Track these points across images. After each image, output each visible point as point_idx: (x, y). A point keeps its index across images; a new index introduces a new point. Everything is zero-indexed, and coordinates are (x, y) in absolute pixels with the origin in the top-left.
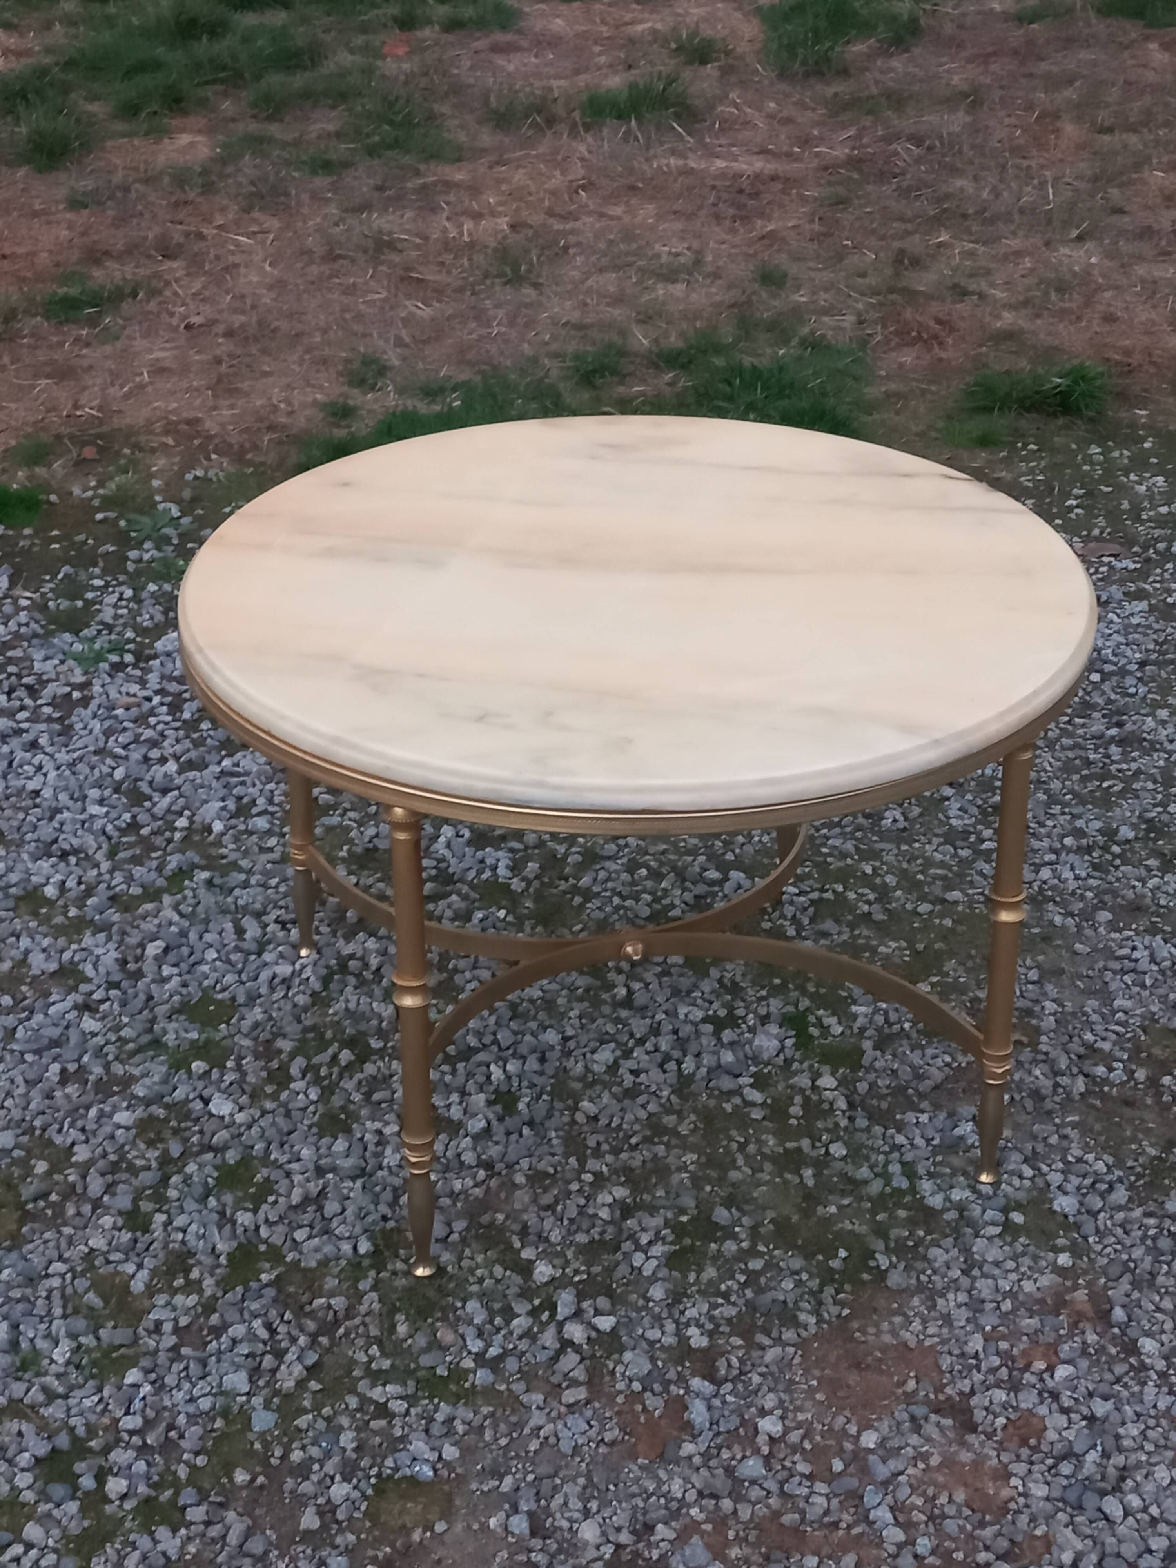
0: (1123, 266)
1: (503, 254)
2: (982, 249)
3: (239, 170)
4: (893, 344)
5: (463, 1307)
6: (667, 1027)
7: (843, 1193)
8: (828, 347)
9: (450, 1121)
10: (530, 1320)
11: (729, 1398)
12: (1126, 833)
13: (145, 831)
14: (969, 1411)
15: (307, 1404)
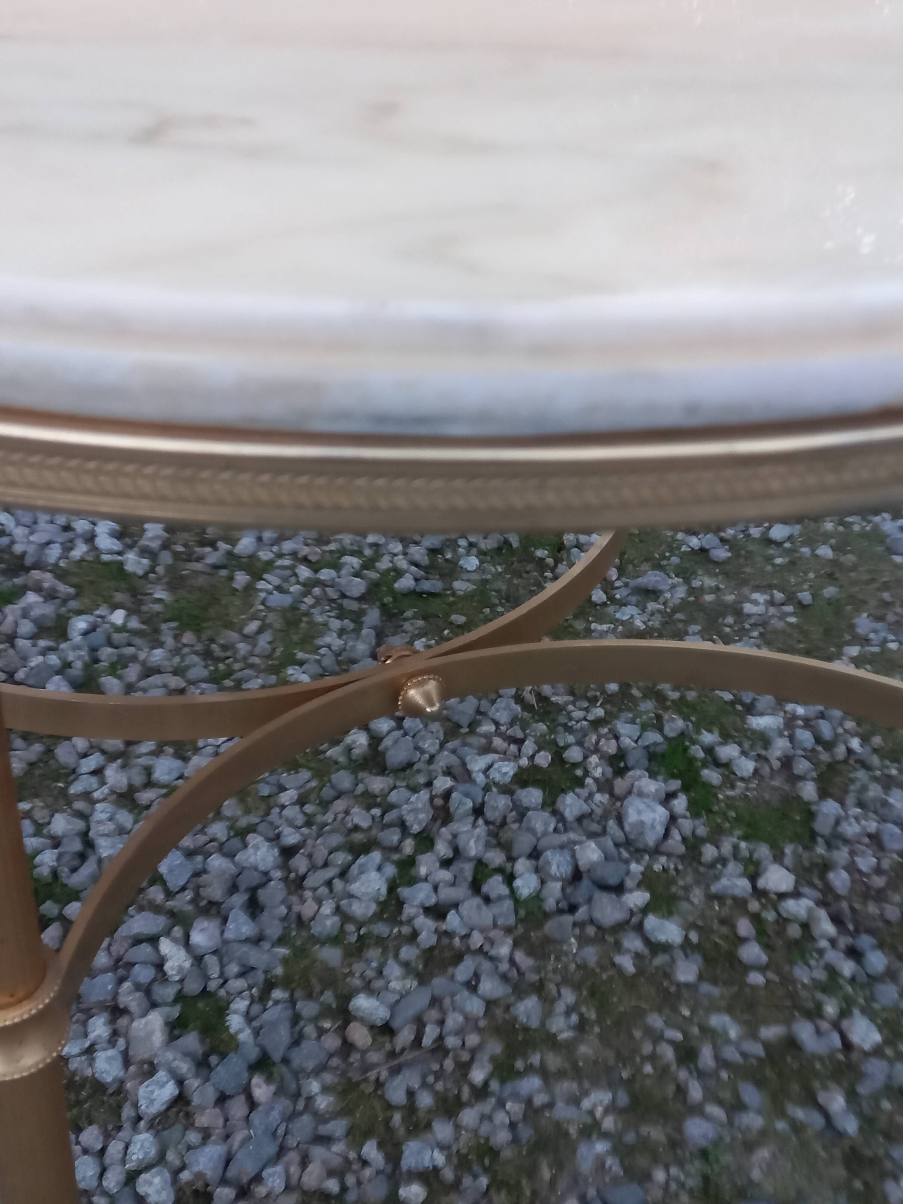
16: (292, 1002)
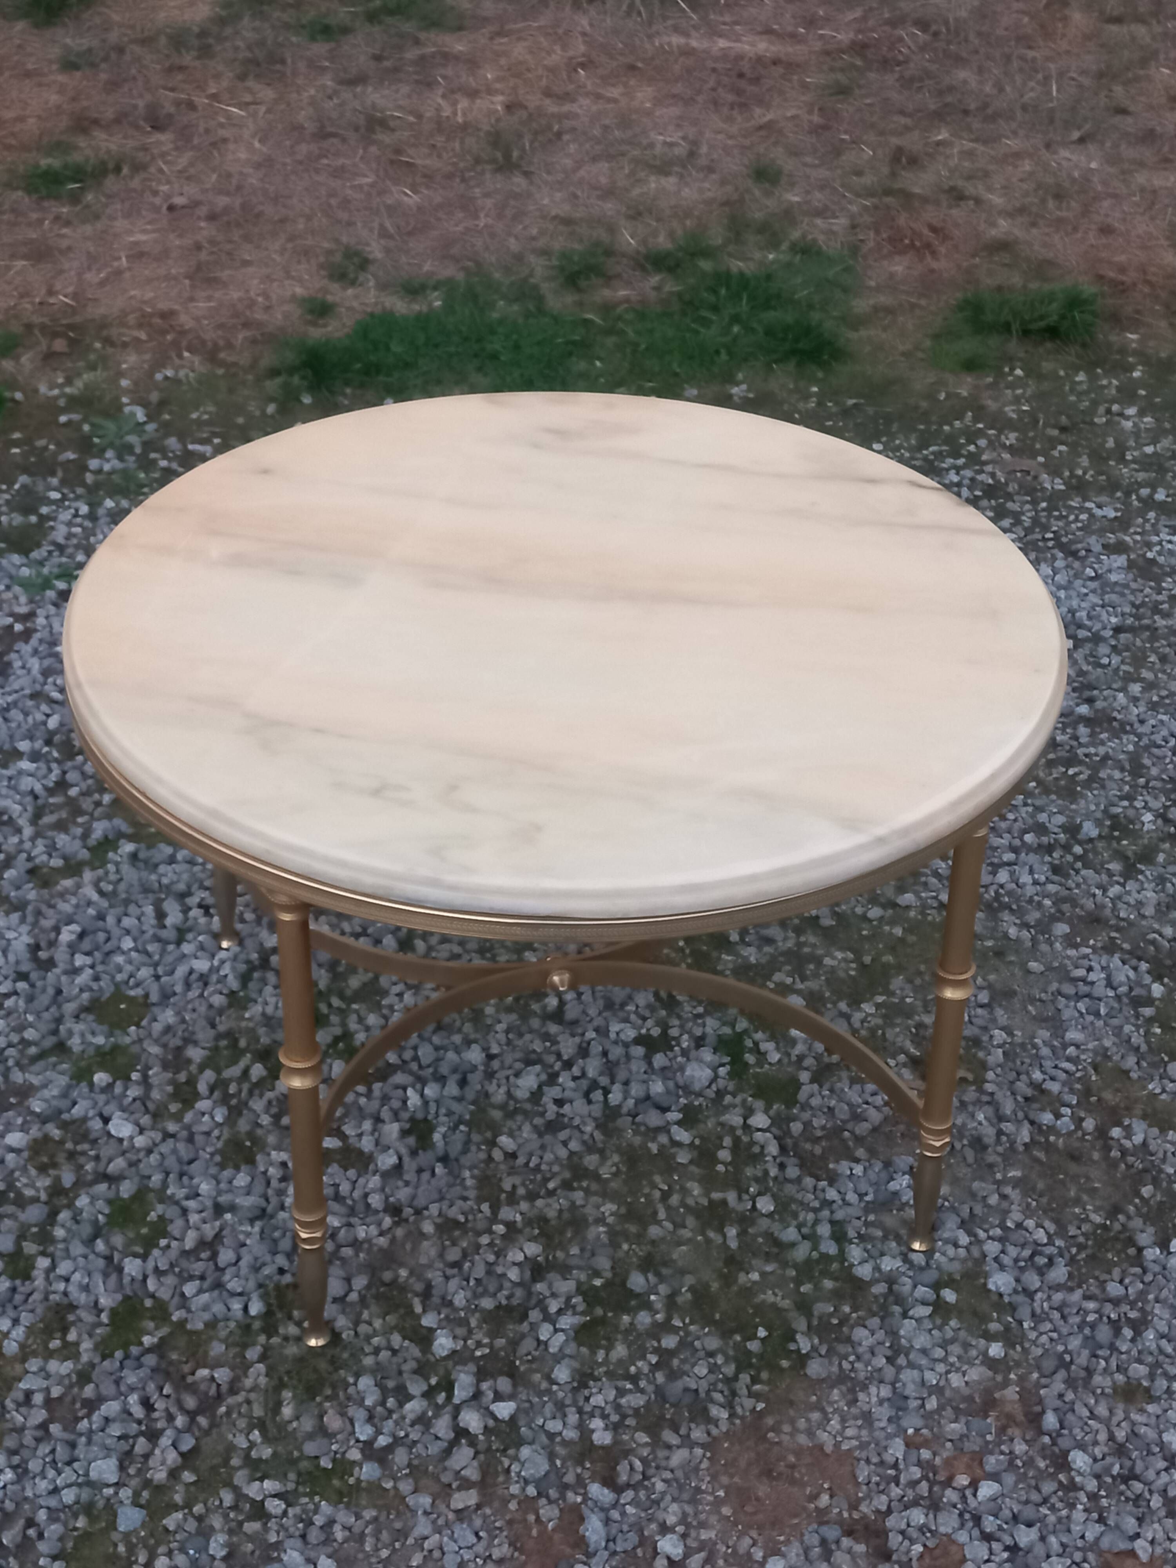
0: (1123, 172)
1: (496, 139)
2: (980, 148)
3: (237, 33)
4: (885, 251)
5: (355, 1384)
6: (596, 1049)
7: (768, 1257)
8: (819, 253)
9: (360, 1152)
10: (425, 1403)
11: (630, 1509)
12: (1090, 829)
13: (73, 792)
14: (883, 1533)
15: (178, 1498)
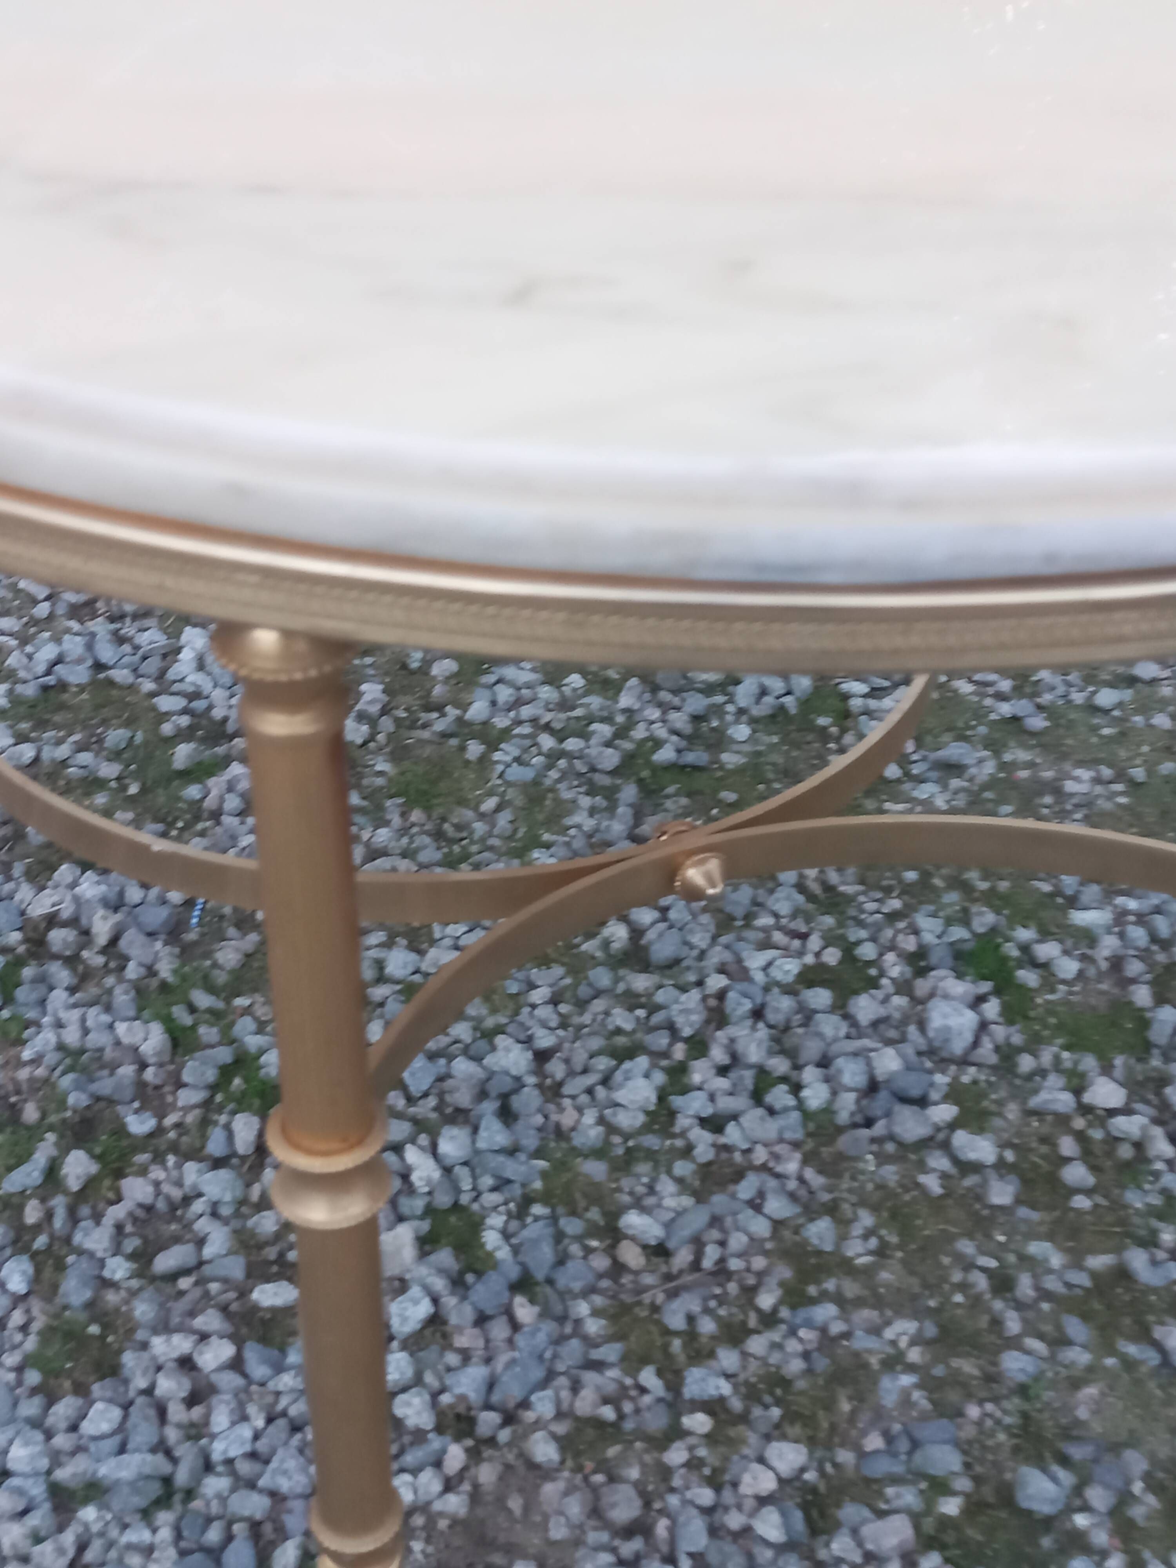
16: (554, 1219)
